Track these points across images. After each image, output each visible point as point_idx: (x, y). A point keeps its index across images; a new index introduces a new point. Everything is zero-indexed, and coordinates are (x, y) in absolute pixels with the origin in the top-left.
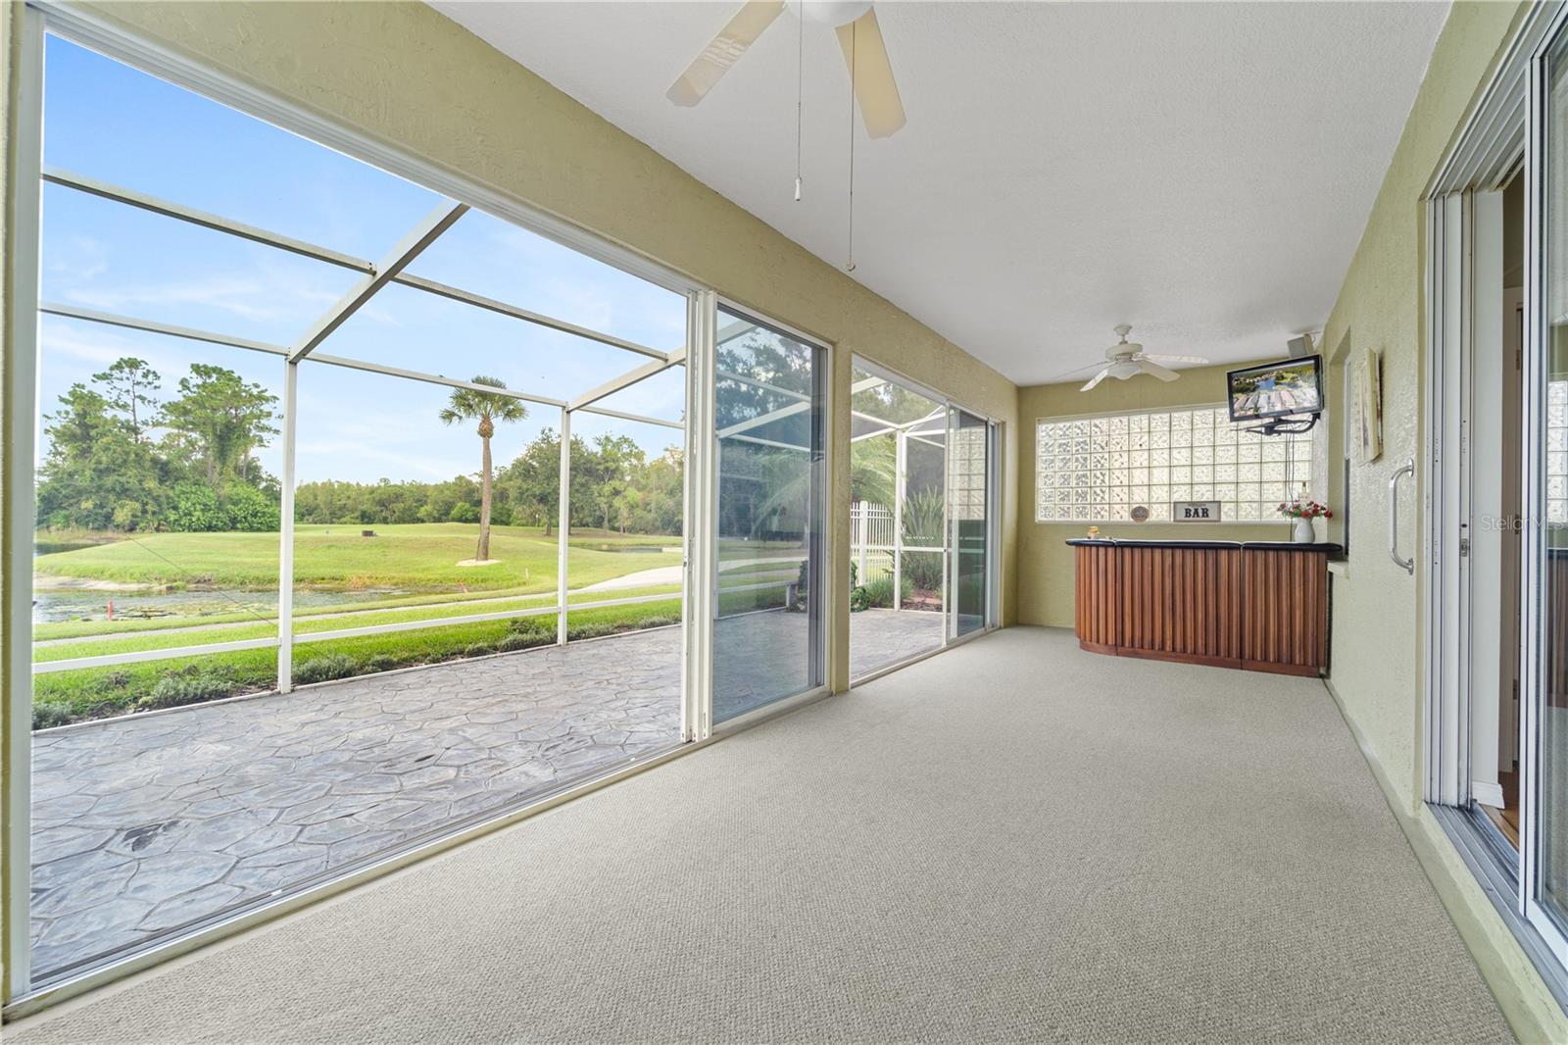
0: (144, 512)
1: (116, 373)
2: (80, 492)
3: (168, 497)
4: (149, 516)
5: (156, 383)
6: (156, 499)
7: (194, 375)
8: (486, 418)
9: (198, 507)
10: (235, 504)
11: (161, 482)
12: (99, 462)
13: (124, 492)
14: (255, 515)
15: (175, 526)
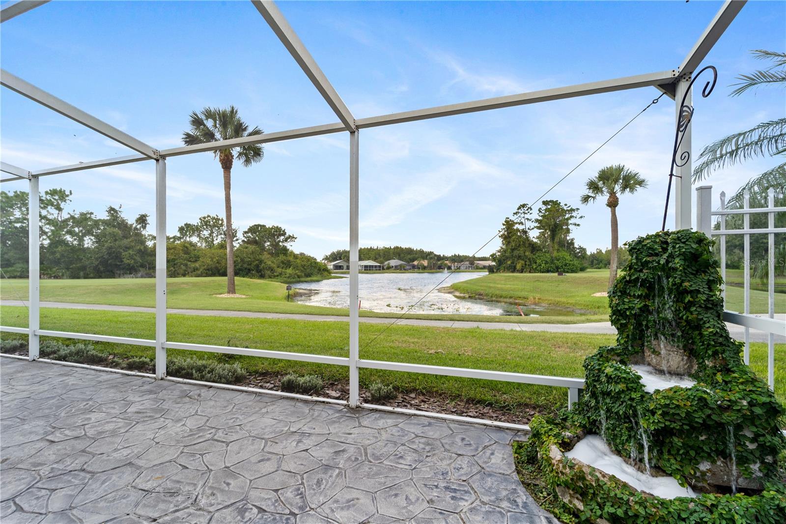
0: (526, 265)
1: (520, 211)
2: (507, 258)
3: (533, 259)
4: (527, 266)
5: (531, 212)
6: (529, 259)
7: (543, 206)
9: (543, 262)
10: (558, 260)
11: (532, 252)
12: (512, 246)
13: (519, 257)
14: (566, 265)
15: (535, 271)
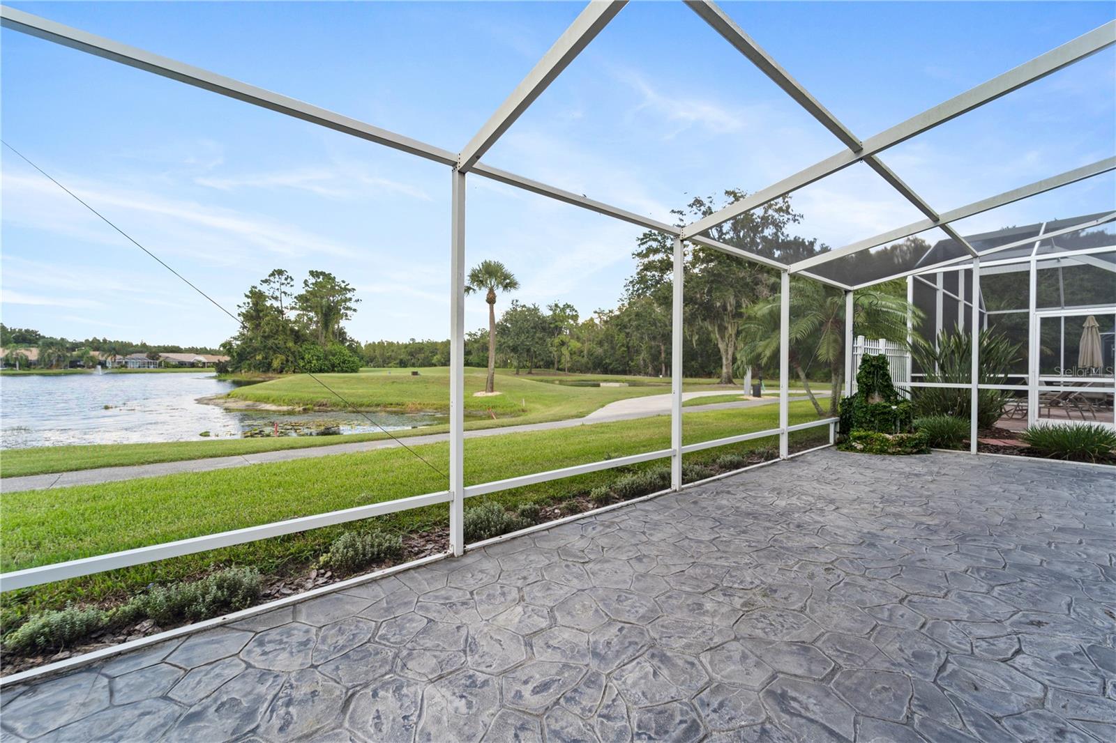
0: (287, 361)
1: (272, 278)
2: (256, 350)
3: (299, 352)
4: (290, 364)
5: (292, 283)
6: (293, 353)
7: (311, 277)
8: (491, 291)
9: (315, 358)
10: (334, 355)
11: (295, 343)
12: (264, 332)
13: (276, 350)
14: (344, 363)
15: (303, 370)
